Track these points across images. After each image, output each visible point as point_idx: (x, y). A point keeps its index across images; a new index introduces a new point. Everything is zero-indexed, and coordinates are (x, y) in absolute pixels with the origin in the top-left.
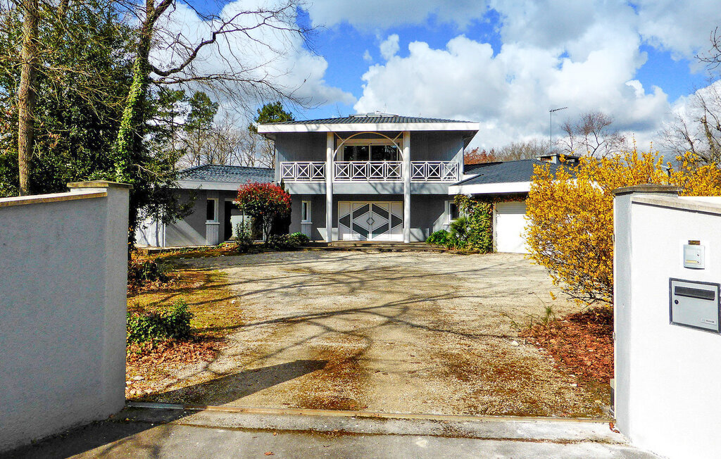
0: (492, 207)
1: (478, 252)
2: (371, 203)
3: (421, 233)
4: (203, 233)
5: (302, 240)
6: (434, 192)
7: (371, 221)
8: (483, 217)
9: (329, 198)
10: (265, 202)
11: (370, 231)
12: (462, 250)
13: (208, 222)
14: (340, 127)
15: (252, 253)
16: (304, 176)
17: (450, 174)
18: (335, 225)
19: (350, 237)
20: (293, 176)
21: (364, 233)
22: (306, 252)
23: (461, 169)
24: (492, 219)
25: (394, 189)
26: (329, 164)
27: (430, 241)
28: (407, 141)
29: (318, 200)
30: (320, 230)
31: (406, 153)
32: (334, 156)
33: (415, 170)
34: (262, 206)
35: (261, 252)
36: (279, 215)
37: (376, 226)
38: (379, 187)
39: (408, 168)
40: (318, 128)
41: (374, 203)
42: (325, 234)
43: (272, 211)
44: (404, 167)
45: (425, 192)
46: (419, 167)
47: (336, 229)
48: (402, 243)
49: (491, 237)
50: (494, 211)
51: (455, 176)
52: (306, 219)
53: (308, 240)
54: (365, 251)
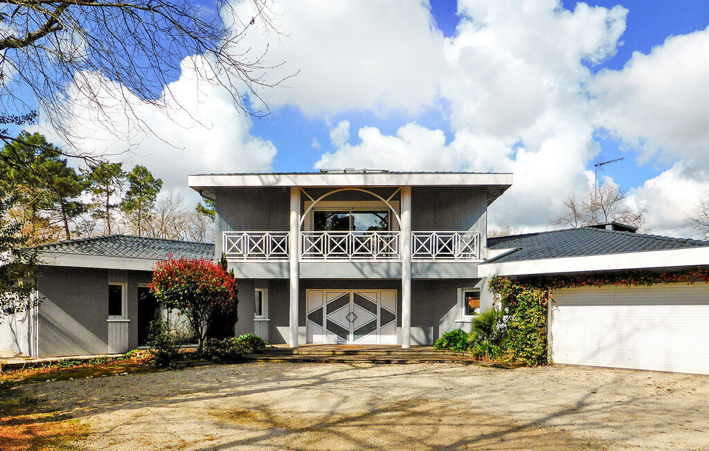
0: (546, 296)
1: (524, 365)
2: (352, 292)
3: (422, 333)
4: (103, 336)
5: (255, 346)
6: (445, 276)
7: (352, 317)
8: (532, 310)
9: (294, 285)
10: (195, 288)
11: (351, 331)
12: (498, 360)
13: (111, 318)
14: (310, 180)
15: (175, 368)
16: (257, 253)
17: (466, 250)
18: (301, 322)
19: (323, 339)
20: (241, 253)
21: (342, 333)
22: (260, 365)
23: (484, 243)
24: (546, 313)
25: (387, 272)
26: (294, 236)
27: (441, 344)
28: (407, 202)
29: (278, 287)
30: (281, 330)
31: (405, 219)
32: (300, 223)
33: (418, 245)
34: (192, 294)
35: (190, 365)
36: (217, 308)
37: (360, 323)
38: (367, 270)
39: (408, 241)
40: (278, 180)
41: (357, 291)
42: (290, 336)
43: (208, 303)
44: (402, 240)
45: (432, 276)
46: (423, 239)
47: (303, 329)
48: (398, 348)
49: (546, 341)
50: (550, 302)
51: (474, 253)
52: (260, 314)
53: (263, 344)
54: (350, 362)
